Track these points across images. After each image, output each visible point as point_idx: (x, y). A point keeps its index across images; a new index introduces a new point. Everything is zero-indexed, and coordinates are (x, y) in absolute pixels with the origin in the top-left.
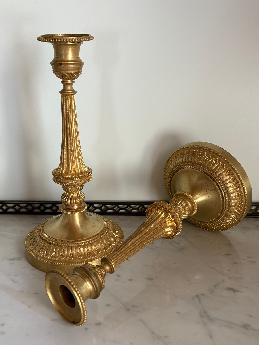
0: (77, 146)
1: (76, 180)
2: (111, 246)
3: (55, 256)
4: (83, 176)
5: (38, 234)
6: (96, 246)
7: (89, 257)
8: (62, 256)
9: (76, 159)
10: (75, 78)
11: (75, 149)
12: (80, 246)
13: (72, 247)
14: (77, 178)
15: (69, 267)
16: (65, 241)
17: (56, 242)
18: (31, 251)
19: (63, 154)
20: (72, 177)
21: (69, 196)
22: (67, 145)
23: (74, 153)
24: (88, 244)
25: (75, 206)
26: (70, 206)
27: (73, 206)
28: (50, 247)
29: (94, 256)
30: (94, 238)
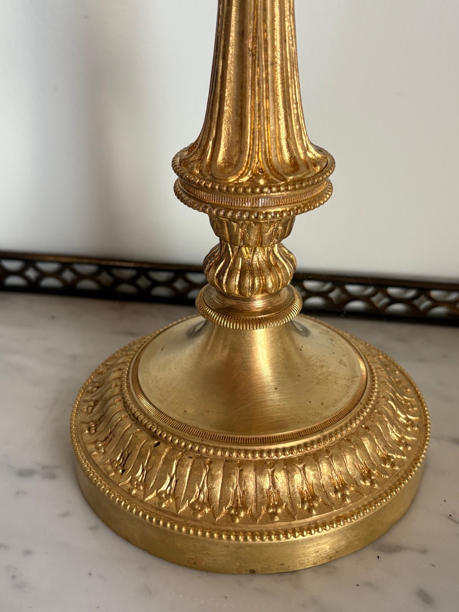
0: (283, 40)
1: (271, 198)
2: (393, 465)
3: (174, 494)
4: (301, 181)
5: (117, 390)
6: (336, 465)
7: (310, 510)
8: (202, 496)
9: (275, 101)
11: (274, 57)
12: (274, 464)
13: (242, 465)
14: (274, 189)
15: (227, 546)
16: (213, 438)
17: (180, 438)
18: (89, 456)
19: (219, 80)
20: (253, 182)
21: (234, 260)
22: (242, 34)
23: (267, 74)
24: (306, 455)
25: (255, 300)
26: (235, 298)
27: (250, 299)
28: (156, 453)
29: (327, 506)
30: (326, 433)
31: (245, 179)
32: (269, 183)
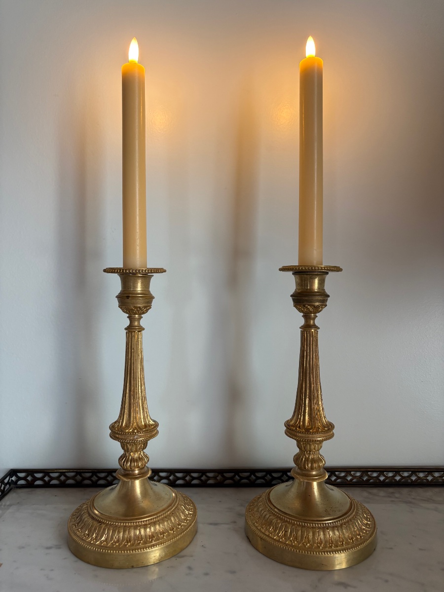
0: (142, 392)
1: (138, 436)
2: (181, 526)
3: (106, 540)
4: (147, 430)
5: (86, 511)
6: (161, 526)
7: (152, 540)
8: (116, 540)
10: (144, 313)
11: (139, 396)
12: (140, 526)
13: (130, 527)
15: (124, 556)
17: (109, 521)
18: (75, 534)
20: (133, 431)
21: (128, 457)
22: (130, 390)
24: (151, 523)
26: (129, 471)
27: (134, 471)
28: (100, 528)
29: (157, 539)
30: (158, 515)
31: (131, 430)
32: (138, 432)
